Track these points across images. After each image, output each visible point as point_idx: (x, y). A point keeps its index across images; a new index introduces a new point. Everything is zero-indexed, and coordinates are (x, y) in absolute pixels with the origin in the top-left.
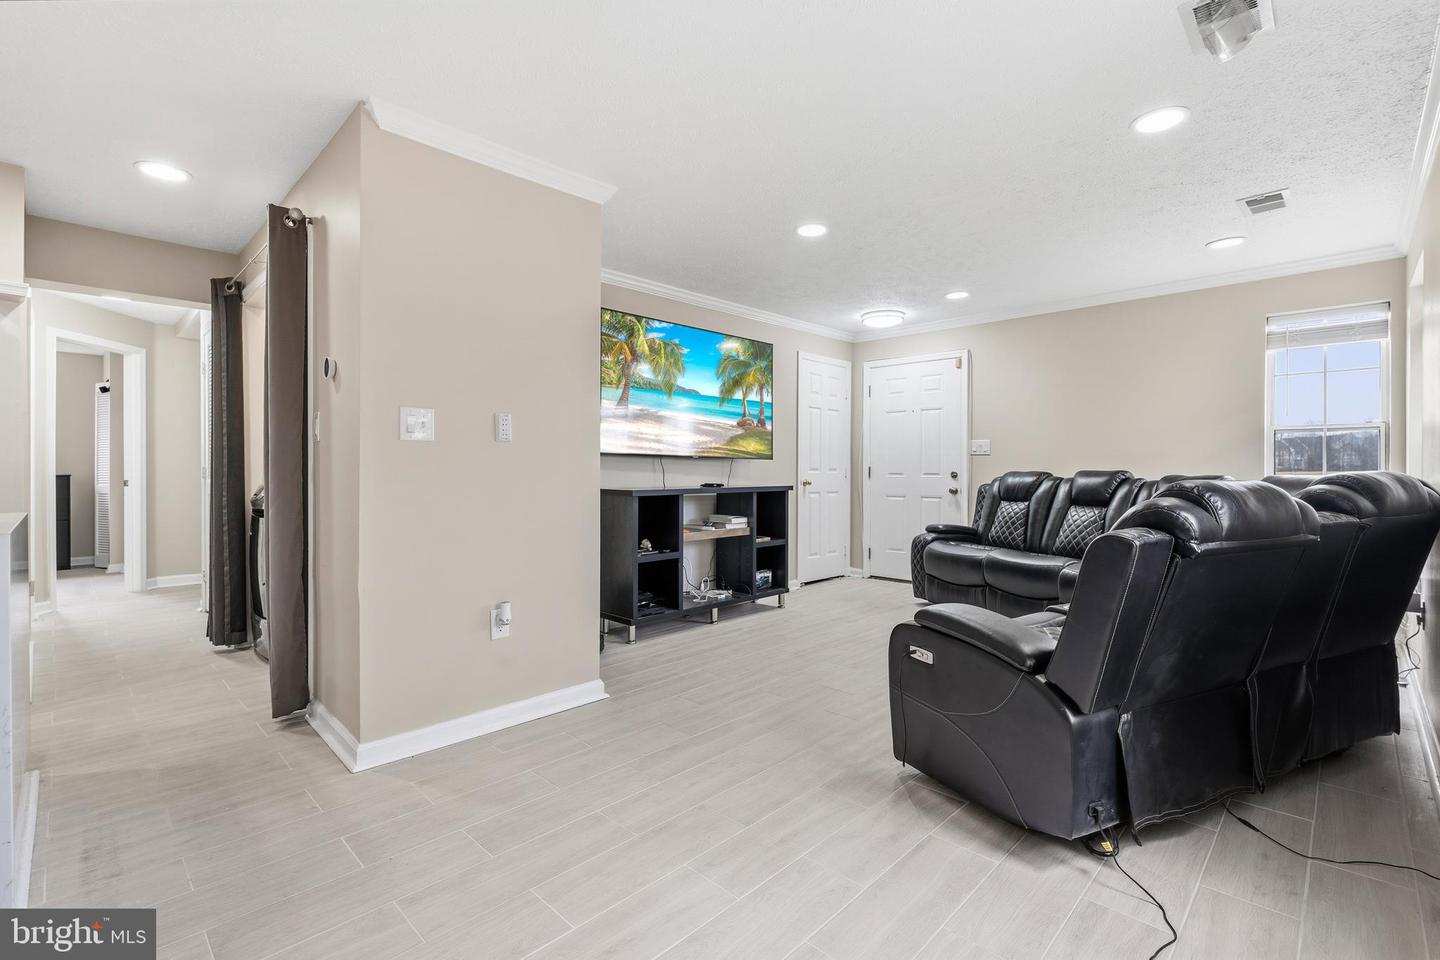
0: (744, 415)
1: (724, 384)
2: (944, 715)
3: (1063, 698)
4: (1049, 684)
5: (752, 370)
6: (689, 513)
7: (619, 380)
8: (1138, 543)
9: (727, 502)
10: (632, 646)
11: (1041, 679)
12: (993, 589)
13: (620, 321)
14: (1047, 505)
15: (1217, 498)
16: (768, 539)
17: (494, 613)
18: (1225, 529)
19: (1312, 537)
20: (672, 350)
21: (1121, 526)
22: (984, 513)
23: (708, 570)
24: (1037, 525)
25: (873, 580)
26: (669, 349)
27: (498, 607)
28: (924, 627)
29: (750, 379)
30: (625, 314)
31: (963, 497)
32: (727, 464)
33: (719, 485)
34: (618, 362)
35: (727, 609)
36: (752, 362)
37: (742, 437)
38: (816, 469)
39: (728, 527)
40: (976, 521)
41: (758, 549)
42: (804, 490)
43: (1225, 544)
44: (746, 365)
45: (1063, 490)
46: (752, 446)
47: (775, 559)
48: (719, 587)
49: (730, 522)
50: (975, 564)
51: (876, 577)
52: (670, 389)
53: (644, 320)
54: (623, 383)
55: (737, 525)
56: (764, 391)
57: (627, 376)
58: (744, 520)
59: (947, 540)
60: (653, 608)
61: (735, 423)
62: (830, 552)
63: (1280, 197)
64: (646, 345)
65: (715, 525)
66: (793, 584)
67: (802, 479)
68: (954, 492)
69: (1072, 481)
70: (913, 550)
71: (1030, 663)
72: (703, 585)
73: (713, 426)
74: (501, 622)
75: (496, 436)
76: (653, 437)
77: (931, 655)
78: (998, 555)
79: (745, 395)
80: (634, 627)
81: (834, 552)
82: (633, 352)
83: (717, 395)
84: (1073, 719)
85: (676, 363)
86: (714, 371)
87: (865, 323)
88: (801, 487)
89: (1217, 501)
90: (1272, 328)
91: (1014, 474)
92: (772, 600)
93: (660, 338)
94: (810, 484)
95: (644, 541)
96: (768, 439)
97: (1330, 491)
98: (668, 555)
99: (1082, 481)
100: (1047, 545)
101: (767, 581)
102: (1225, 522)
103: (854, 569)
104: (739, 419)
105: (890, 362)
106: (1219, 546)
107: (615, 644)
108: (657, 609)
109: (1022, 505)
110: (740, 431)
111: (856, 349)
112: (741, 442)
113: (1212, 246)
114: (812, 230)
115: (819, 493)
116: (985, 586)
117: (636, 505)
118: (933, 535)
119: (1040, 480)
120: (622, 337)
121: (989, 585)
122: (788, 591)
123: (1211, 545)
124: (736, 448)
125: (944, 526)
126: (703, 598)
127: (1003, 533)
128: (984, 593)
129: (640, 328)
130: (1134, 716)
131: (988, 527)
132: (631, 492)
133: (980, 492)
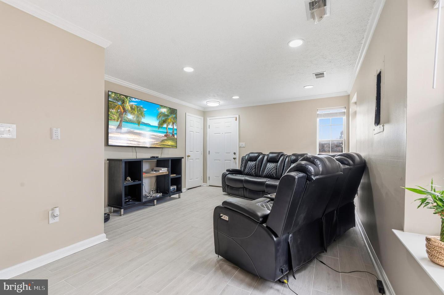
0: (167, 133)
1: (160, 122)
2: (232, 238)
3: (272, 232)
4: (267, 227)
5: (170, 118)
6: (145, 167)
7: (118, 119)
8: (297, 177)
9: (161, 163)
10: (122, 217)
11: (264, 225)
12: (246, 189)
13: (118, 98)
14: (261, 163)
15: (318, 161)
16: (175, 175)
17: (50, 212)
18: (321, 171)
19: (341, 173)
20: (140, 109)
21: (290, 171)
22: (243, 165)
23: (154, 187)
24: (259, 168)
25: (210, 187)
26: (139, 109)
27: (53, 210)
28: (225, 207)
29: (169, 121)
30: (121, 95)
31: (237, 160)
32: (161, 150)
33: (157, 157)
34: (117, 112)
35: (159, 200)
36: (170, 115)
37: (166, 140)
38: (192, 152)
39: (160, 171)
40: (241, 168)
41: (171, 179)
42: (188, 158)
43: (321, 176)
44: (168, 116)
45: (266, 158)
46: (170, 143)
47: (177, 182)
48: (157, 192)
49: (161, 170)
50: (241, 181)
51: (211, 186)
52: (139, 123)
53: (129, 97)
54: (120, 120)
55: (164, 171)
56: (174, 125)
57: (122, 118)
58: (166, 169)
59: (232, 174)
60: (131, 202)
61: (164, 135)
62: (196, 178)
63: (323, 74)
64: (129, 107)
65: (155, 171)
66: (184, 190)
67: (187, 154)
68: (235, 159)
69: (268, 155)
70: (222, 178)
71: (261, 219)
72: (151, 192)
73: (155, 136)
74: (54, 216)
75: (51, 138)
76: (132, 140)
77: (227, 217)
78: (248, 178)
79: (167, 126)
80: (123, 210)
81: (198, 178)
82: (124, 109)
83: (157, 126)
84: (275, 239)
85: (141, 114)
86: (156, 117)
87: (208, 104)
88: (187, 157)
89: (318, 162)
90: (318, 113)
91: (252, 153)
92: (176, 196)
93: (135, 105)
94: (190, 156)
95: (128, 178)
96: (175, 140)
97: (342, 158)
98: (137, 182)
99: (271, 155)
100: (261, 174)
101: (175, 190)
102: (321, 169)
103: (204, 184)
104: (165, 134)
105: (216, 118)
106: (319, 177)
107: (115, 217)
108: (134, 202)
109: (254, 163)
110: (166, 138)
111: (205, 113)
112: (166, 142)
113: (306, 87)
114: (189, 70)
115: (193, 159)
116: (244, 188)
117: (124, 164)
118: (228, 172)
119: (259, 155)
120: (119, 103)
121: (245, 188)
122: (182, 192)
123: (317, 177)
124: (164, 144)
125: (232, 169)
126: (151, 196)
127: (249, 171)
128: (243, 190)
129: (127, 100)
130: (293, 235)
131: (245, 169)
132: (122, 160)
133: (242, 159)
